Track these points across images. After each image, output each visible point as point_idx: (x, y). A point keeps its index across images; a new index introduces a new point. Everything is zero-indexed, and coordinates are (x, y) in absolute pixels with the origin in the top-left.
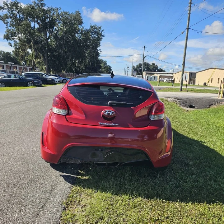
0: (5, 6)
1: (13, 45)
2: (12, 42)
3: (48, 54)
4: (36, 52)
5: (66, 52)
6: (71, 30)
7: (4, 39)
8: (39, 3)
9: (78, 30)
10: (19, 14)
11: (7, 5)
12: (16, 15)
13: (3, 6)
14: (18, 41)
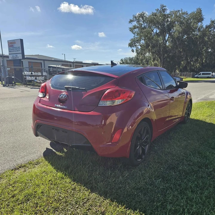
0: (134, 18)
1: (135, 51)
2: (135, 49)
3: (164, 56)
4: (154, 54)
5: (181, 52)
6: (187, 30)
7: (129, 46)
8: (161, 9)
9: (195, 28)
10: (144, 23)
11: (135, 17)
12: (142, 25)
13: (132, 19)
14: (140, 47)
